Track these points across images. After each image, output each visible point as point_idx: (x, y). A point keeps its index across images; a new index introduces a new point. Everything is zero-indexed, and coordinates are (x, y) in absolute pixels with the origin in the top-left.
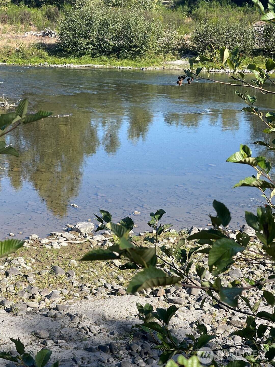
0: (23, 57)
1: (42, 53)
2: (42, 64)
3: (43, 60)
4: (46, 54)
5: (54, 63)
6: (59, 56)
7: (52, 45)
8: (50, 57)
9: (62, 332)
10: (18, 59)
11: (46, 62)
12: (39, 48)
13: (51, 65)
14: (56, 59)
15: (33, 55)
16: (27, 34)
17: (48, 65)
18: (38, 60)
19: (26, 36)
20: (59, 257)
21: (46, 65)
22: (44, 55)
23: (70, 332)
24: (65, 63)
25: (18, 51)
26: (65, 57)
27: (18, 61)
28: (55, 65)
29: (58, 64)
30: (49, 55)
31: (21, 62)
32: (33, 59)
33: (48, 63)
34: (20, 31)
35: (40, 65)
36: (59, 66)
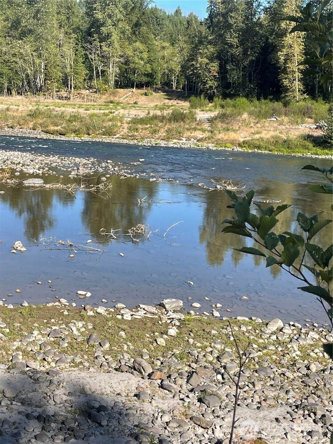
0: (288, 147)
1: (308, 144)
2: (304, 154)
3: (307, 151)
4: (311, 145)
5: (317, 154)
6: (323, 147)
7: (319, 137)
8: (315, 148)
9: (28, 396)
10: (283, 149)
11: (309, 152)
12: (305, 139)
13: (313, 156)
14: (319, 151)
15: (298, 146)
16: (302, 126)
17: (310, 156)
18: (302, 150)
19: (300, 128)
20: (116, 327)
21: (308, 156)
22: (309, 145)
23: (35, 397)
24: (327, 154)
25: (285, 141)
26: (328, 149)
27: (282, 150)
28: (317, 156)
29: (321, 155)
30: (314, 146)
31: (285, 152)
32: (297, 150)
33: (311, 154)
34: (296, 123)
35: (303, 155)
36: (320, 157)
